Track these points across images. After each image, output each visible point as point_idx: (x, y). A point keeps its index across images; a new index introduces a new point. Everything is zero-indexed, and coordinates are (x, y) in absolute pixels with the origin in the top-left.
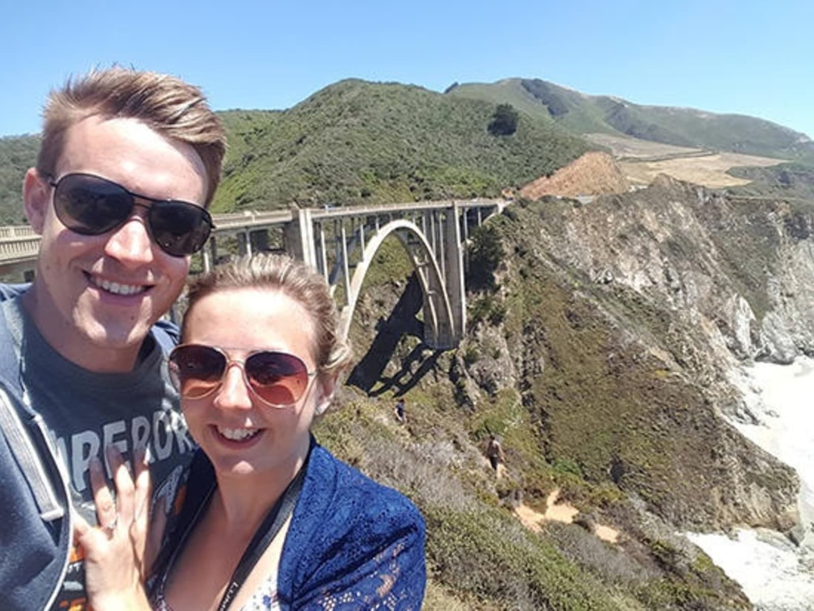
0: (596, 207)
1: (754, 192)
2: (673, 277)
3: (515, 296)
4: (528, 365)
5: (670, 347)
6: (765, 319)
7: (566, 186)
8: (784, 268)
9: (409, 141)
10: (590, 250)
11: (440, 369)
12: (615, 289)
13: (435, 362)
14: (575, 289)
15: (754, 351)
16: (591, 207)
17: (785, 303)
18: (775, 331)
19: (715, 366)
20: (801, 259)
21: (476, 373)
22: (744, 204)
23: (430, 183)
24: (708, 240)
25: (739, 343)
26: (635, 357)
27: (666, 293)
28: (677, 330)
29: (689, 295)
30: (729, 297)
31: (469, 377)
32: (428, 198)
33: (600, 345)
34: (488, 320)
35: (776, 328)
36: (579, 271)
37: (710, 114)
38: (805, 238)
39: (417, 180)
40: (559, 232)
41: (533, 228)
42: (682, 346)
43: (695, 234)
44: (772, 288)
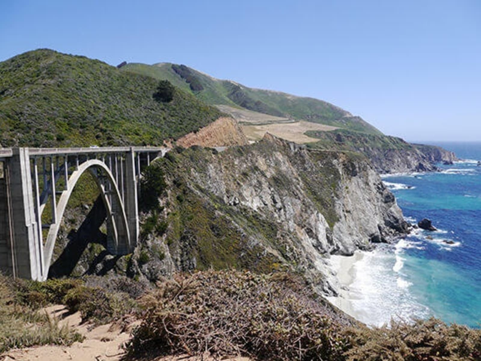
0: (227, 154)
1: (322, 147)
2: (277, 201)
3: (174, 215)
4: (185, 263)
5: (279, 247)
6: (335, 227)
7: (207, 139)
8: (344, 195)
9: (95, 101)
10: (224, 183)
11: (119, 269)
12: (241, 209)
13: (115, 264)
14: (216, 209)
15: (329, 248)
16: (224, 154)
17: (345, 217)
18: (341, 235)
19: (307, 258)
20: (354, 189)
21: (147, 271)
22: (318, 154)
23: (111, 133)
24: (297, 176)
25: (320, 243)
26: (258, 255)
27: (273, 211)
28: (282, 236)
29: (288, 212)
30: (312, 213)
31: (141, 274)
32: (110, 144)
33: (234, 247)
34: (155, 232)
35: (342, 232)
36: (217, 197)
37: (294, 96)
38: (355, 176)
39: (102, 130)
40: (203, 170)
41: (186, 167)
42: (286, 246)
43: (290, 172)
44: (338, 207)
